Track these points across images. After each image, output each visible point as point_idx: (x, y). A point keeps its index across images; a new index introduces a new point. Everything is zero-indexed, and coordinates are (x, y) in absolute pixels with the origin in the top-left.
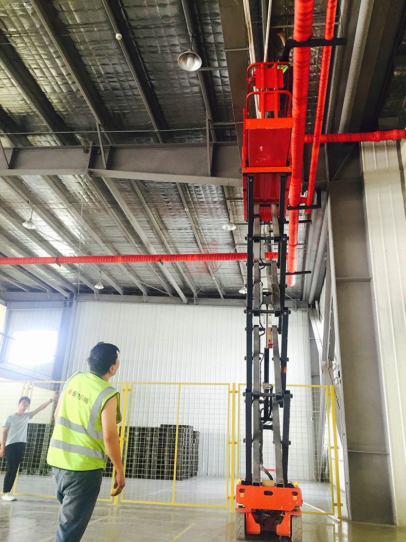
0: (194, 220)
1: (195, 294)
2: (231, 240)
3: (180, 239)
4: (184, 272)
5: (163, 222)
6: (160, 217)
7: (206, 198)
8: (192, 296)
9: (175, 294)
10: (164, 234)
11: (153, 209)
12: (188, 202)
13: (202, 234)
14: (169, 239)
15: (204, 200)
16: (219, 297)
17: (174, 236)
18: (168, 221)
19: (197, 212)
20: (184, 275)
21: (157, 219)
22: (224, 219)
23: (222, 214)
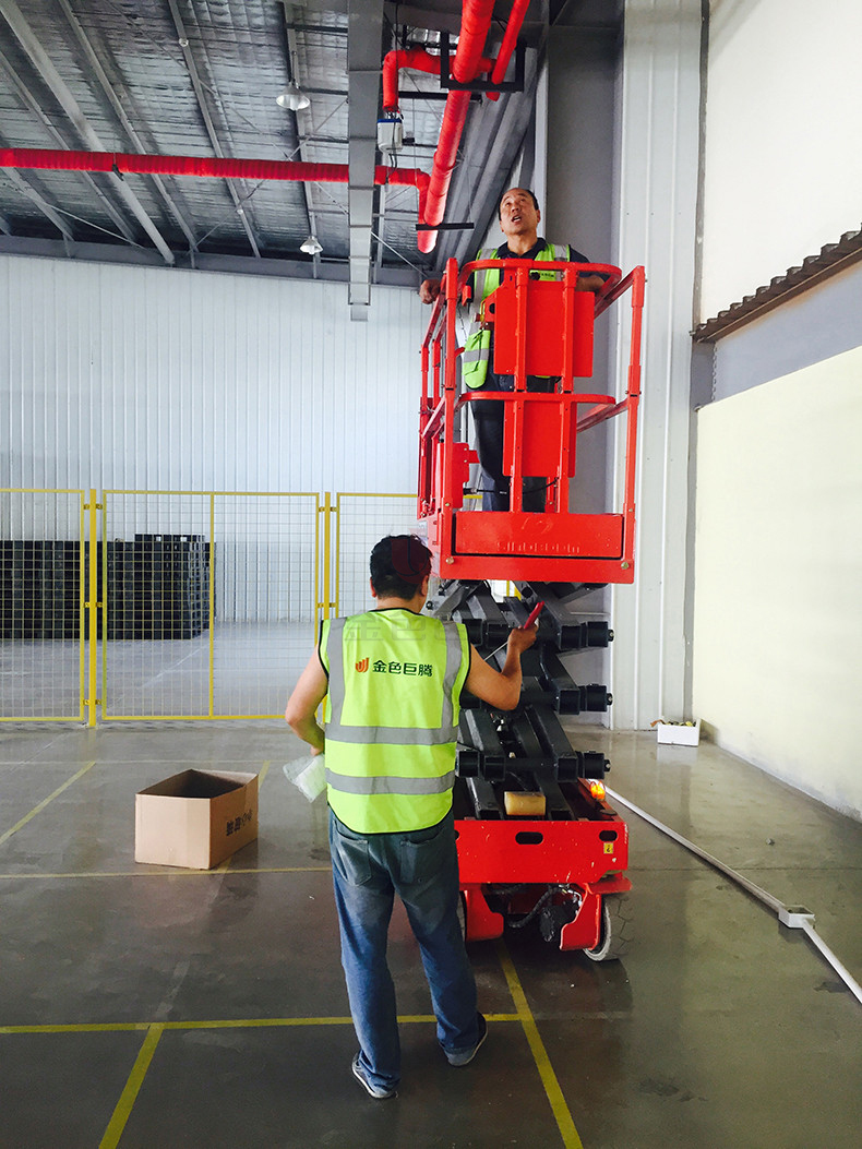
0: (200, 68)
1: (193, 244)
2: (287, 123)
3: (160, 113)
4: (167, 191)
5: (117, 65)
6: (110, 51)
7: (232, 15)
8: (185, 246)
9: (143, 239)
10: (119, 97)
11: (93, 32)
12: (187, 22)
13: (218, 103)
14: (132, 110)
15: (227, 19)
16: (250, 252)
17: (145, 103)
18: (132, 64)
19: (207, 48)
20: (167, 197)
21: (103, 58)
22: (275, 73)
23: (273, 60)
